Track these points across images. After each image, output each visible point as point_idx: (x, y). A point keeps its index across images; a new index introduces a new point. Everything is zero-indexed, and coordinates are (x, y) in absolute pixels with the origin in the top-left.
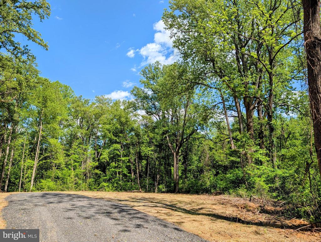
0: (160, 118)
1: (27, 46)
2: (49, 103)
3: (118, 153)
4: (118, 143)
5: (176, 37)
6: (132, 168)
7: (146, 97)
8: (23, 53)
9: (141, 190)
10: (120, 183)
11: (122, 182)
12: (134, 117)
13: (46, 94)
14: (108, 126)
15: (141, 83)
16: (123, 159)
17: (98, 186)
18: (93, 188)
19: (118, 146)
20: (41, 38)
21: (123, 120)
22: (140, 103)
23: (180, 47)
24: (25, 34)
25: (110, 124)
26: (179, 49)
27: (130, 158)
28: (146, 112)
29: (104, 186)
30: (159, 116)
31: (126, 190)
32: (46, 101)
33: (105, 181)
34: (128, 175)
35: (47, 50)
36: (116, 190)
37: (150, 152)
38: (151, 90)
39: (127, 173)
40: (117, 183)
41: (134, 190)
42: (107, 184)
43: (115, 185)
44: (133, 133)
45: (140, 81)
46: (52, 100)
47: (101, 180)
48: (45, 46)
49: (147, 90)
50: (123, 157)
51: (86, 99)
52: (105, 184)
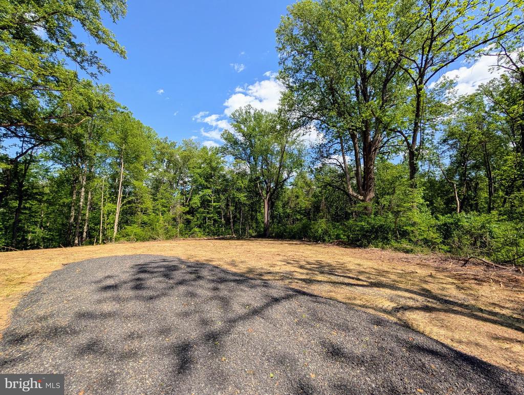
2: (130, 139)
3: (209, 198)
4: (209, 188)
8: (92, 63)
9: (234, 235)
14: (198, 171)
17: (190, 232)
18: (184, 233)
19: (209, 191)
20: (114, 40)
21: (214, 164)
27: (220, 203)
29: (196, 232)
32: (126, 136)
35: (124, 57)
42: (199, 230)
43: (207, 230)
47: (192, 225)
50: (214, 203)
51: (172, 141)
52: (197, 230)
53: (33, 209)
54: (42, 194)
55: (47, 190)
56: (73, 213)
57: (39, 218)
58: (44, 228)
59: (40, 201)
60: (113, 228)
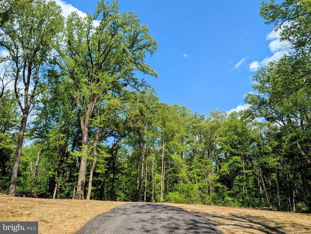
0: (284, 124)
1: (144, 79)
3: (239, 166)
4: (238, 155)
5: (282, 28)
6: (258, 181)
7: (263, 103)
8: (142, 86)
9: (271, 207)
10: (246, 198)
11: (248, 197)
12: (254, 126)
13: (164, 116)
14: (224, 139)
15: (254, 89)
16: (246, 172)
17: (223, 200)
18: (217, 202)
19: (238, 158)
20: (152, 70)
21: (239, 130)
22: (257, 110)
23: (291, 38)
24: (141, 70)
25: (226, 136)
26: (290, 40)
27: (254, 170)
28: (266, 119)
29: (229, 201)
30: (283, 121)
31: (253, 207)
32: (165, 122)
33: (230, 195)
34: (255, 189)
35: (157, 77)
36: (242, 205)
37: (275, 164)
38: (268, 93)
39: (252, 187)
40: (243, 198)
41: (264, 207)
42: (232, 199)
43: (241, 200)
44: (255, 144)
45: (253, 87)
46: (169, 120)
47: (225, 194)
48: (156, 75)
49: (263, 94)
50: (245, 170)
51: (201, 115)
52: (230, 199)
53: (120, 180)
54: (123, 169)
55: (126, 166)
56: (138, 182)
57: (122, 186)
58: (125, 193)
59: (122, 174)
60: (160, 193)
